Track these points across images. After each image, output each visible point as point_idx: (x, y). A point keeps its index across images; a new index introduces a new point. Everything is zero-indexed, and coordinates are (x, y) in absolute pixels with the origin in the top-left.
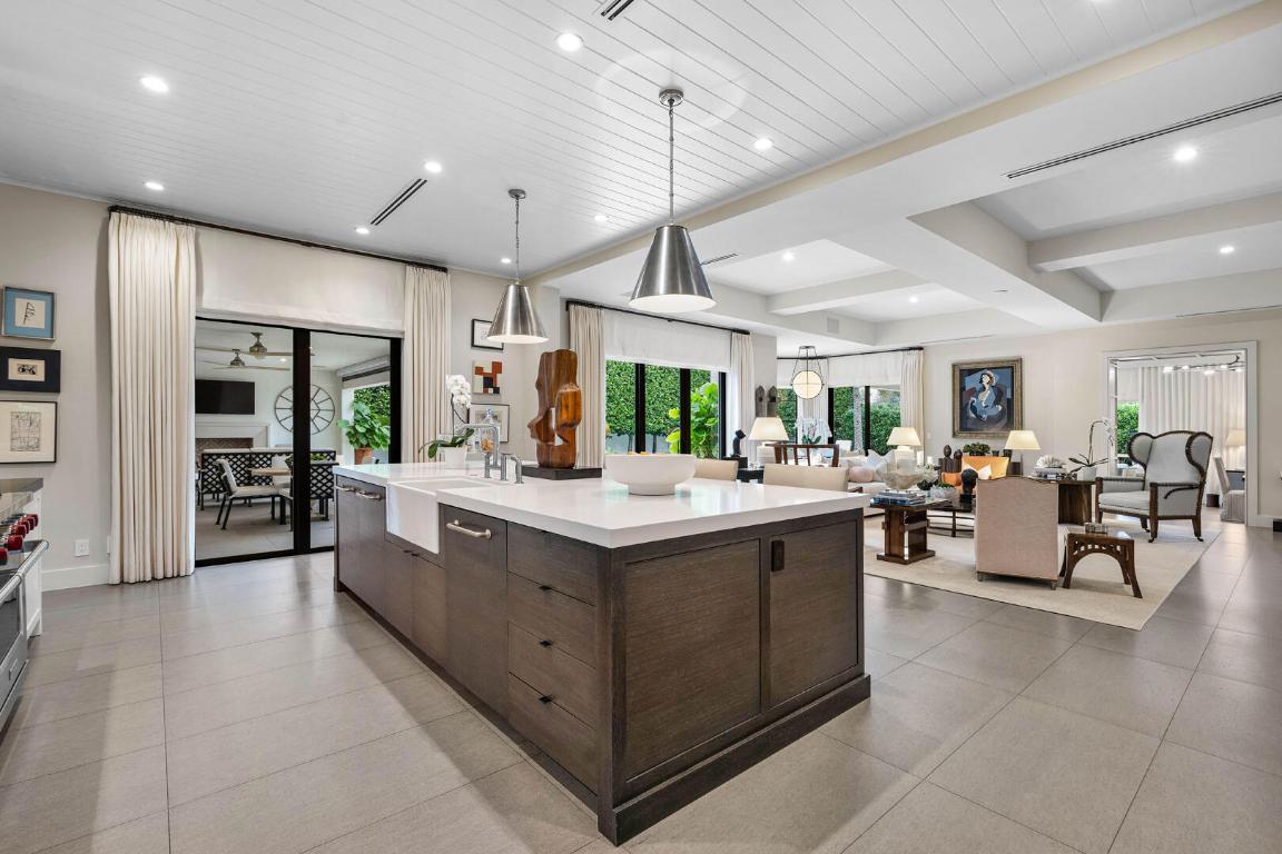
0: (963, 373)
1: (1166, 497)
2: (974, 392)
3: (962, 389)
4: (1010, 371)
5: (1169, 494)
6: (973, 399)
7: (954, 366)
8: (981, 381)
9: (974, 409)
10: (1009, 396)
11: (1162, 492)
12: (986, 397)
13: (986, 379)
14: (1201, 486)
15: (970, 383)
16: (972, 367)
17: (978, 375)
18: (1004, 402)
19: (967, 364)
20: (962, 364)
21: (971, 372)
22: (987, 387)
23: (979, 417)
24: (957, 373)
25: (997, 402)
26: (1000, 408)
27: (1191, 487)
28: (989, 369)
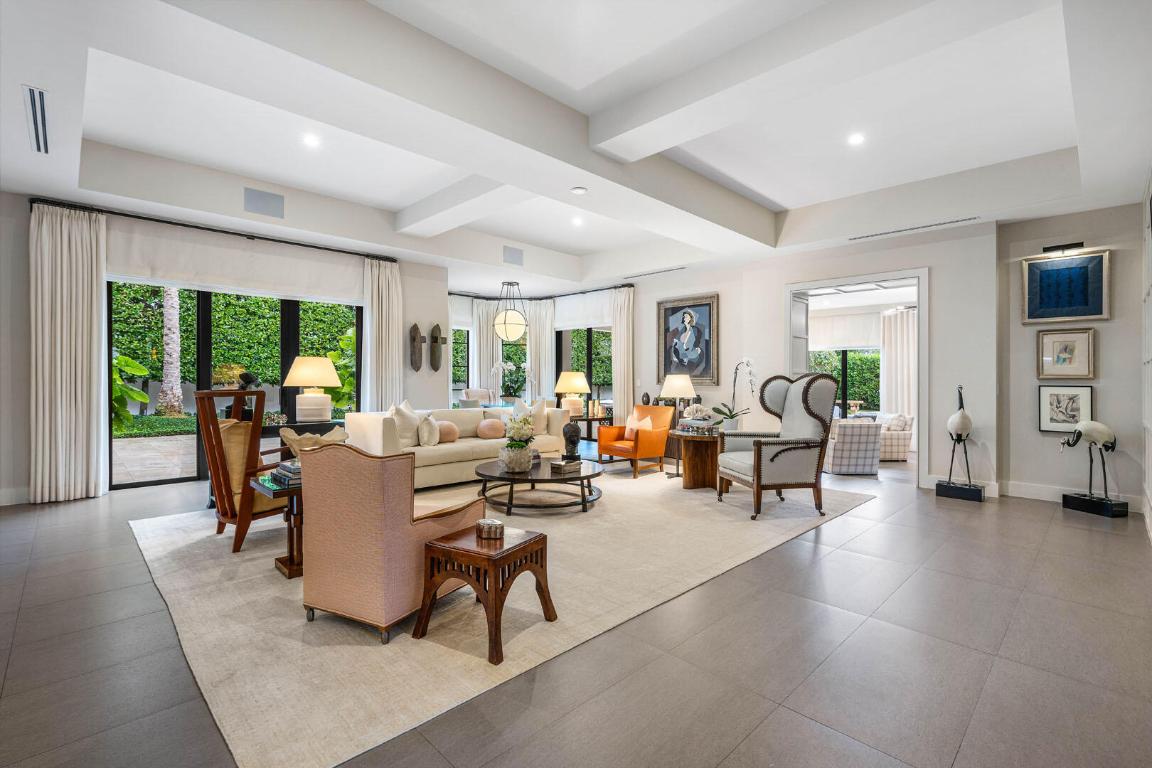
0: (669, 311)
1: (772, 460)
2: (677, 333)
3: (667, 330)
4: (707, 306)
5: (776, 455)
6: (675, 340)
7: (659, 304)
8: (683, 322)
9: (677, 352)
10: (707, 338)
11: (768, 452)
12: (687, 339)
13: (687, 319)
14: (822, 445)
15: (674, 322)
16: (676, 304)
17: (679, 315)
18: (703, 344)
19: (671, 302)
20: (666, 302)
21: (675, 310)
22: (688, 327)
23: (681, 361)
24: (662, 312)
25: (696, 345)
26: (700, 351)
27: (808, 445)
28: (689, 307)
